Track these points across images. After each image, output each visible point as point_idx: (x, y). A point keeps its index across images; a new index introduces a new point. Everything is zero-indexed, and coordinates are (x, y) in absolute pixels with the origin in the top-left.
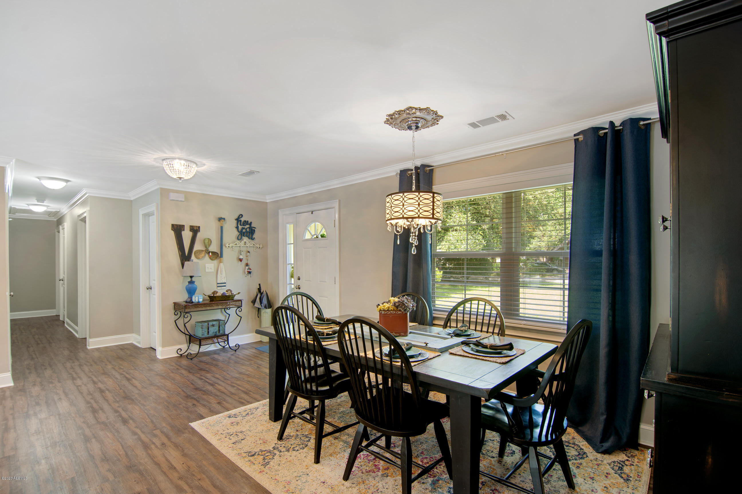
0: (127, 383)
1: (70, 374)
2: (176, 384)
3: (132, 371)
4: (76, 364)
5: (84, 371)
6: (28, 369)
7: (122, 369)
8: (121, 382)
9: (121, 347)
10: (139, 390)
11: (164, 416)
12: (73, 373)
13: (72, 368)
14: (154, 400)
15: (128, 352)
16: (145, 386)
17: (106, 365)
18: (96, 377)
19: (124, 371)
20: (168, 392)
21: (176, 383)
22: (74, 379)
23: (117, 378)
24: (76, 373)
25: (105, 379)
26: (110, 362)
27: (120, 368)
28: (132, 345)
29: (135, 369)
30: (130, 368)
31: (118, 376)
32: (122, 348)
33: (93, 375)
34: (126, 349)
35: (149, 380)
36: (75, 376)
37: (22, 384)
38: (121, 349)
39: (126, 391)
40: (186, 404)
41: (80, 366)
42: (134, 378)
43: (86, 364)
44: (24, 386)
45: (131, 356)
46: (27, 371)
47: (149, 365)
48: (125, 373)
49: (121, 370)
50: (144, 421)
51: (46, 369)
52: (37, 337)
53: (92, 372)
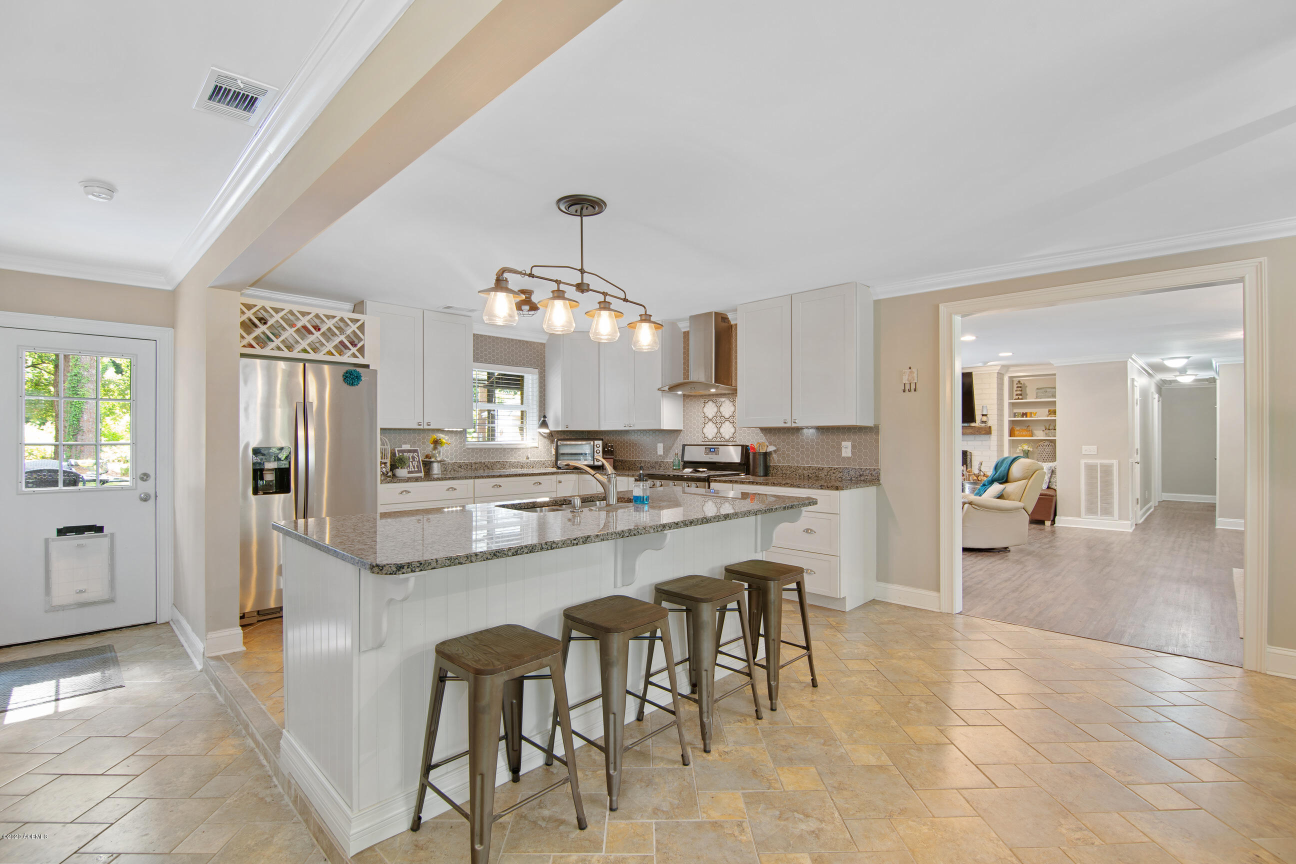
1: (1179, 536)
4: (1191, 532)
5: (1192, 536)
6: (1150, 528)
12: (1182, 536)
13: (1185, 533)
37: (1137, 533)
41: (1194, 534)
43: (1199, 534)
46: (1147, 529)
51: (1163, 530)
52: (1177, 514)
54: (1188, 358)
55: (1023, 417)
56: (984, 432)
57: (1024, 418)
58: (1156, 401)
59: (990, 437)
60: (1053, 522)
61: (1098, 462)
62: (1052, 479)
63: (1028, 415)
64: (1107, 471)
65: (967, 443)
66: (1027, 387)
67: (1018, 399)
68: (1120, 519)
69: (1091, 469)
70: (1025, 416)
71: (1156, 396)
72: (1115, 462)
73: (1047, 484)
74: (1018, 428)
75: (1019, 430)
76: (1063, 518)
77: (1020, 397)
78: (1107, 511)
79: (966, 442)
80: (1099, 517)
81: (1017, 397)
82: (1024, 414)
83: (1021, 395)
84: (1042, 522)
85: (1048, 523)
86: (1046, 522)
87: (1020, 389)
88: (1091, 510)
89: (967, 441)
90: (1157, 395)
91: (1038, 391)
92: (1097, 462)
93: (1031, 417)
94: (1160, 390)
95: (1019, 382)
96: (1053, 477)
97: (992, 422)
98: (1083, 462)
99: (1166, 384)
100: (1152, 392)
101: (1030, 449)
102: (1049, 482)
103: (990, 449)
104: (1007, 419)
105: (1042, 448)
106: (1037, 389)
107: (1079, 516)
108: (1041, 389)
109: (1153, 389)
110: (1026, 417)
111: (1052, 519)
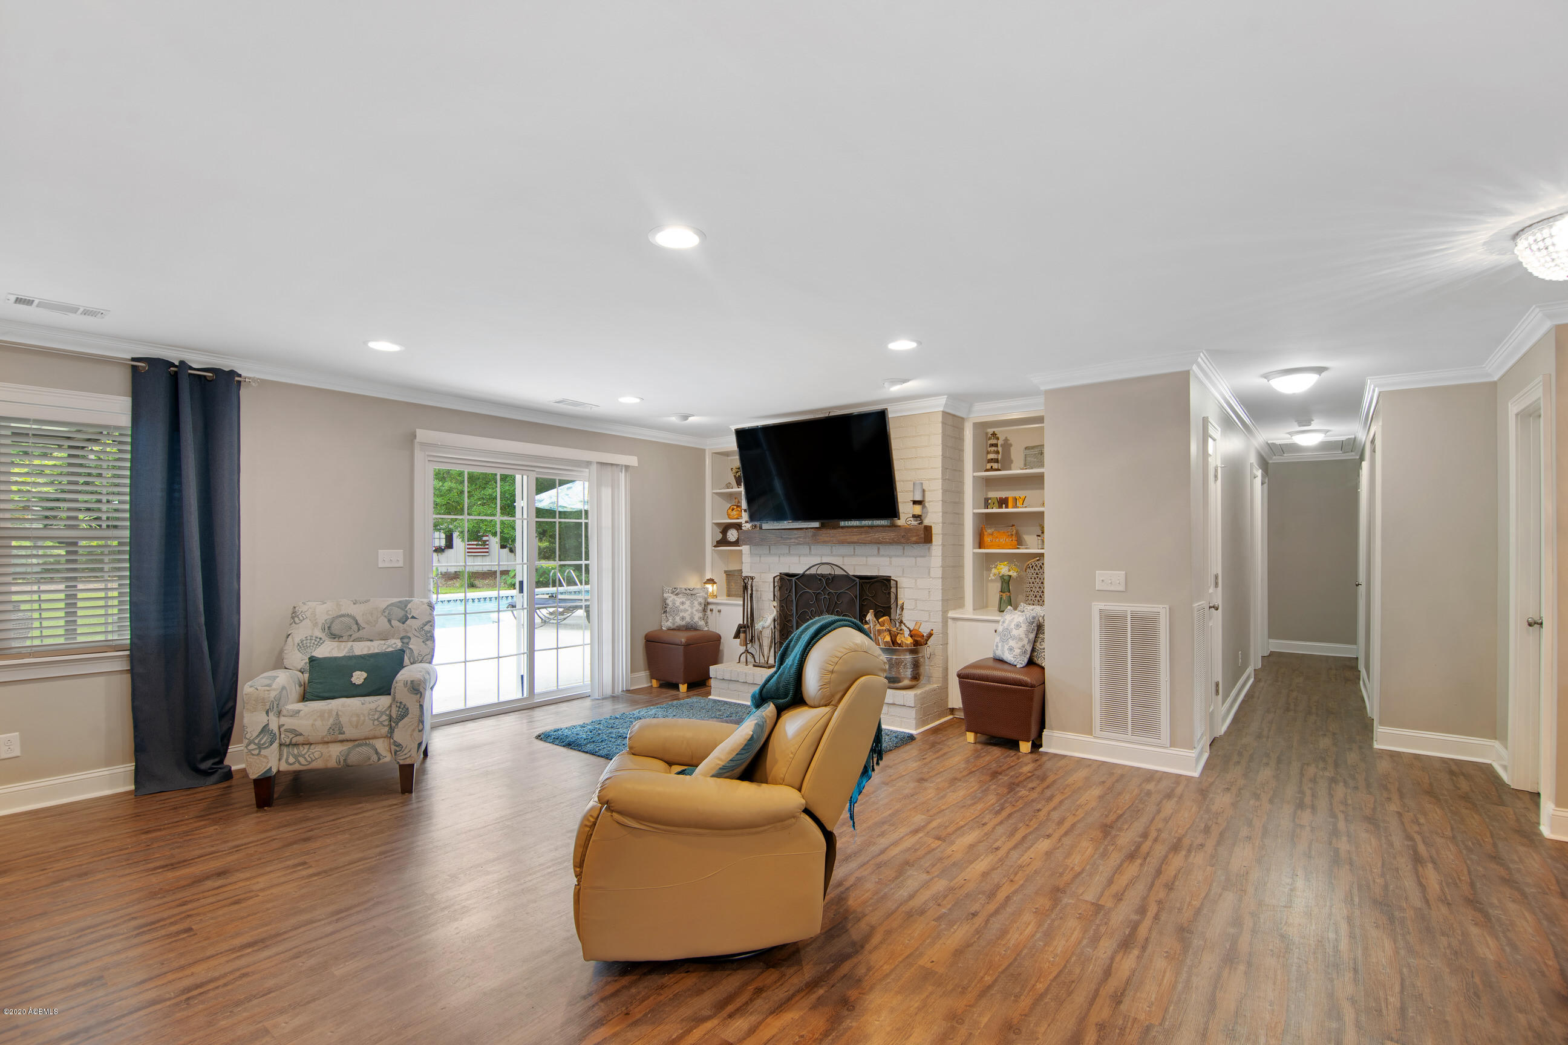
0: (1410, 867)
1: (1302, 792)
2: (1552, 938)
3: (1439, 841)
4: (1327, 774)
5: (1331, 796)
6: (1240, 754)
7: (1419, 825)
8: (1395, 858)
9: (1454, 768)
10: (1427, 902)
11: (1448, 1018)
12: (1308, 792)
13: (1314, 780)
14: (1448, 951)
15: (1464, 785)
16: (1449, 897)
17: (1389, 799)
18: (1346, 820)
19: (1419, 833)
20: (1507, 949)
21: (1554, 934)
22: (1301, 806)
23: (1391, 845)
24: (1314, 796)
25: (1364, 835)
26: (1402, 796)
27: (1416, 821)
28: (1487, 771)
29: (1454, 837)
30: (1439, 831)
31: (1397, 840)
32: (1456, 770)
33: (1343, 812)
34: (1463, 774)
35: (1472, 885)
36: (1308, 800)
37: (1210, 780)
38: (1452, 773)
39: (1391, 887)
40: (1544, 1022)
41: (1333, 780)
42: (1434, 862)
43: (1345, 782)
44: (1211, 784)
45: (1465, 798)
46: (1235, 758)
47: (1500, 845)
48: (1418, 838)
49: (1416, 828)
50: (1381, 994)
51: (1267, 764)
52: (1295, 694)
53: (1346, 805)
54: (1319, 370)
55: (1000, 507)
56: (914, 539)
57: (1004, 510)
58: (1258, 481)
59: (929, 549)
60: (1037, 745)
61: (1128, 608)
62: (1038, 644)
63: (1010, 503)
64: (1145, 627)
65: (890, 561)
66: (1011, 445)
67: (992, 469)
68: (1173, 744)
69: (1112, 623)
70: (1004, 506)
71: (1259, 473)
72: (1162, 610)
73: (1028, 656)
74: (989, 531)
75: (992, 535)
76: (1057, 734)
77: (995, 466)
78: (1145, 725)
79: (888, 559)
80: (1129, 737)
81: (989, 466)
82: (1003, 502)
83: (996, 461)
84: (1013, 745)
85: (1025, 747)
86: (1021, 743)
87: (995, 449)
88: (1114, 720)
89: (890, 557)
90: (1261, 470)
91: (1028, 452)
92: (1124, 608)
93: (1015, 506)
94: (1264, 464)
95: (994, 434)
96: (1039, 640)
97: (934, 517)
98: (1097, 606)
99: (1275, 455)
100: (1251, 464)
101: (1013, 574)
102: (1033, 650)
103: (929, 573)
104: (970, 510)
105: (1033, 571)
106: (1026, 448)
107: (1090, 733)
108: (1033, 448)
109: (1253, 459)
110: (1007, 507)
111: (1033, 734)
